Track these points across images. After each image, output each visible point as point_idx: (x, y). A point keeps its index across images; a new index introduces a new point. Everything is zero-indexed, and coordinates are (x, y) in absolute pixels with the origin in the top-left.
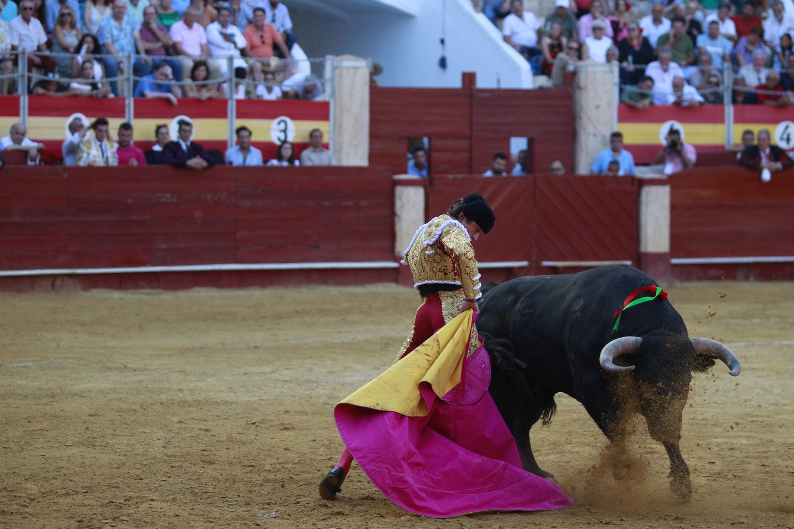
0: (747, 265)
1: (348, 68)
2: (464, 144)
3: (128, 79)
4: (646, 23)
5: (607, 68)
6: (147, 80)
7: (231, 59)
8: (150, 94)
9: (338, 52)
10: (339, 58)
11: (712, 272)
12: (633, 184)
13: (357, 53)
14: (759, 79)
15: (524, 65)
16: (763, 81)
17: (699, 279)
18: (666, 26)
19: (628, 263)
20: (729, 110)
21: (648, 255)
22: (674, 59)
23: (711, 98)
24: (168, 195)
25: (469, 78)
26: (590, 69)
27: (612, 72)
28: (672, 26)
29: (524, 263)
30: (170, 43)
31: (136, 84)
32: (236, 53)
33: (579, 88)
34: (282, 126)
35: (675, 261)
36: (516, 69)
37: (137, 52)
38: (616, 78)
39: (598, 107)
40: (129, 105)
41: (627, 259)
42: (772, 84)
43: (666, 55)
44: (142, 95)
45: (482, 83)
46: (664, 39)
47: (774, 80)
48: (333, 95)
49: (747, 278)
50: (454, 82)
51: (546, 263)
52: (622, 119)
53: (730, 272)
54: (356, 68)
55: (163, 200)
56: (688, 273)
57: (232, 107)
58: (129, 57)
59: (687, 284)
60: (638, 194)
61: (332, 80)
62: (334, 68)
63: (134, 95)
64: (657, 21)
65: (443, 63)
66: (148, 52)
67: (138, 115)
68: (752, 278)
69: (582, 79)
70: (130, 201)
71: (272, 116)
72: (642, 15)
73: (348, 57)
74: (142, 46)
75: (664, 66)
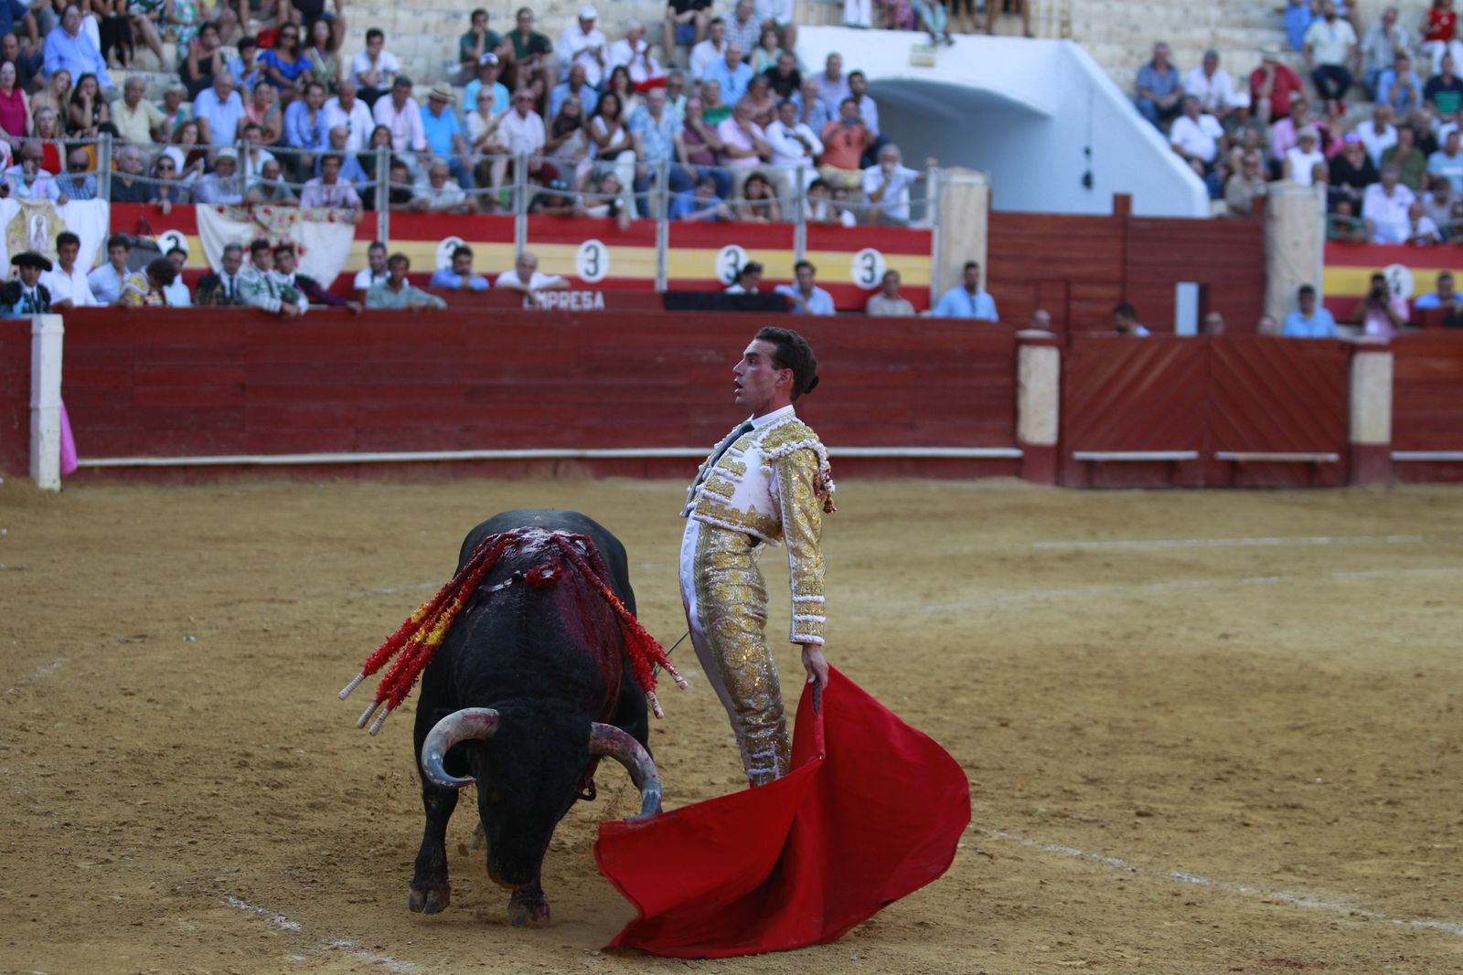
1: (959, 185)
2: (1114, 291)
3: (661, 196)
4: (1365, 131)
5: (1309, 192)
6: (684, 197)
7: (800, 171)
9: (945, 163)
10: (948, 171)
11: (1446, 472)
12: (1343, 351)
13: (971, 164)
15: (1198, 186)
17: (1430, 480)
18: (1390, 137)
19: (1333, 457)
21: (1361, 447)
22: (1402, 181)
24: (712, 352)
25: (1122, 202)
26: (1288, 193)
27: (1316, 197)
28: (1399, 137)
29: (1191, 455)
30: (718, 146)
31: (671, 202)
32: (808, 161)
33: (1271, 217)
34: (868, 262)
35: (1398, 455)
36: (1187, 190)
37: (676, 157)
38: (1321, 203)
39: (1296, 244)
40: (662, 230)
41: (1331, 451)
43: (1390, 175)
44: (678, 217)
45: (1140, 209)
46: (1390, 154)
48: (937, 222)
50: (1102, 206)
51: (1223, 455)
52: (1330, 260)
54: (970, 186)
55: (704, 359)
56: (1413, 472)
57: (801, 234)
58: (663, 166)
59: (1412, 488)
60: (1349, 364)
61: (937, 200)
62: (940, 185)
63: (669, 217)
64: (1379, 130)
65: (1088, 181)
66: (692, 159)
67: (674, 243)
69: (1276, 206)
70: (660, 359)
71: (855, 248)
72: (1358, 120)
73: (959, 170)
74: (683, 151)
75: (1388, 190)
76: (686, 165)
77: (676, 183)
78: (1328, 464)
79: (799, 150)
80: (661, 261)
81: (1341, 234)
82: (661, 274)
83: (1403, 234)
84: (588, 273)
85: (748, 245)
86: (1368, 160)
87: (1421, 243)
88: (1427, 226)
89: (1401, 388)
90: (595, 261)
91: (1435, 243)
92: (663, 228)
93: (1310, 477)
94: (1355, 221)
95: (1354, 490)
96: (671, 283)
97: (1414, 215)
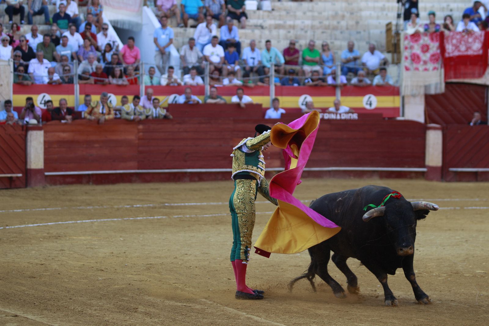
0: (88, 175)
4: (29, 36)
11: (68, 180)
12: (23, 130)
14: (92, 69)
16: (95, 70)
17: (61, 184)
18: (40, 38)
19: (20, 175)
20: (77, 87)
21: (31, 170)
23: (67, 80)
27: (9, 65)
28: (44, 39)
35: (47, 174)
41: (19, 173)
42: (100, 72)
47: (100, 68)
49: (88, 183)
52: (15, 92)
53: (78, 180)
56: (54, 181)
59: (54, 187)
60: (26, 136)
64: (34, 36)
68: (91, 183)
75: (41, 61)
78: (18, 178)
81: (21, 81)
83: (46, 80)
86: (30, 49)
87: (54, 84)
88: (56, 77)
89: (48, 145)
91: (60, 84)
93: (11, 184)
94: (27, 75)
95: (28, 188)
97: (51, 73)
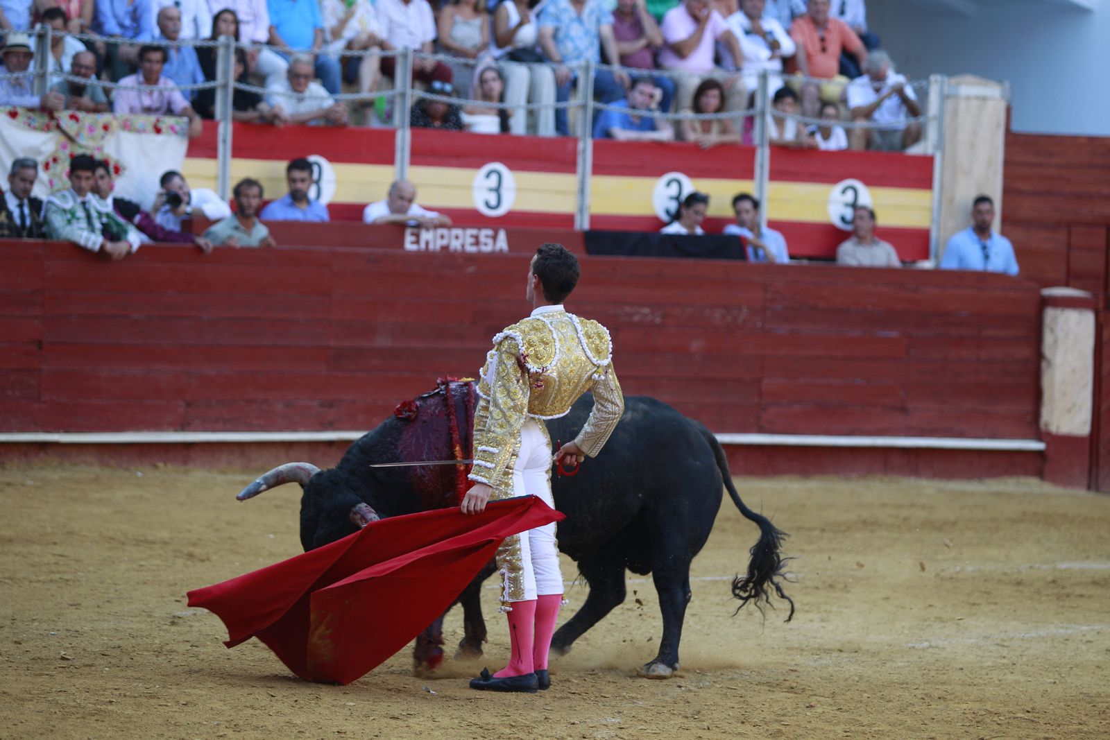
1: (968, 98)
3: (584, 107)
6: (616, 109)
7: (764, 77)
8: (622, 134)
9: (952, 69)
10: (954, 80)
13: (985, 72)
24: (646, 310)
31: (597, 114)
32: (776, 65)
34: (849, 196)
37: (604, 58)
40: (584, 151)
44: (608, 135)
48: (940, 145)
54: (984, 99)
55: (636, 318)
57: (763, 158)
58: (587, 69)
61: (940, 118)
62: (944, 98)
63: (593, 136)
66: (625, 60)
67: (600, 168)
71: (833, 179)
73: (969, 78)
74: (614, 50)
76: (617, 68)
77: (603, 91)
79: (765, 53)
80: (582, 191)
82: (581, 210)
84: (487, 205)
85: (694, 173)
90: (497, 190)
92: (586, 148)
96: (594, 219)
